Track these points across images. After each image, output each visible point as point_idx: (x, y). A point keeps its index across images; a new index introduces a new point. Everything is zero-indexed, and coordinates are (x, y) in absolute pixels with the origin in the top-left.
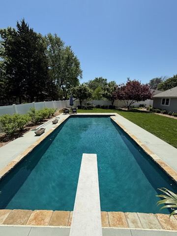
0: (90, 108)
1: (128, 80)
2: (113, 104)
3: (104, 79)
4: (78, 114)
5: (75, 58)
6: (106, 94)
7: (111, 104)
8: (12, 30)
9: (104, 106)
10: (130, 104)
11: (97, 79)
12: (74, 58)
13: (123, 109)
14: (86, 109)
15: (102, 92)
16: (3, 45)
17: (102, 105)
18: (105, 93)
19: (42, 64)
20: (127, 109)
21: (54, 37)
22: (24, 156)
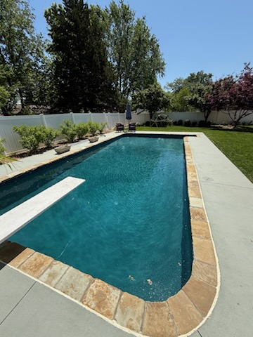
0: (163, 125)
1: (247, 68)
2: (206, 117)
3: (205, 76)
4: (137, 132)
5: (152, 39)
6: (196, 99)
7: (204, 119)
8: (58, 7)
9: (189, 122)
10: (240, 118)
11: (192, 75)
12: (150, 39)
13: (226, 127)
14: (154, 126)
15: (189, 97)
16: (49, 34)
17: (187, 120)
18: (194, 97)
19: (96, 57)
20: (231, 128)
21: (119, 5)
22: (21, 172)
